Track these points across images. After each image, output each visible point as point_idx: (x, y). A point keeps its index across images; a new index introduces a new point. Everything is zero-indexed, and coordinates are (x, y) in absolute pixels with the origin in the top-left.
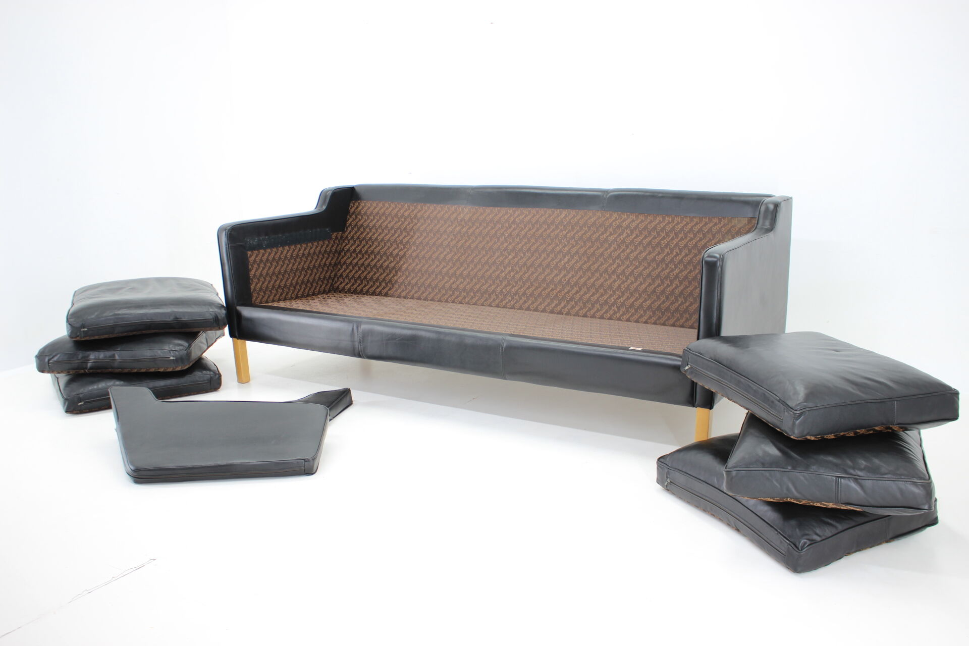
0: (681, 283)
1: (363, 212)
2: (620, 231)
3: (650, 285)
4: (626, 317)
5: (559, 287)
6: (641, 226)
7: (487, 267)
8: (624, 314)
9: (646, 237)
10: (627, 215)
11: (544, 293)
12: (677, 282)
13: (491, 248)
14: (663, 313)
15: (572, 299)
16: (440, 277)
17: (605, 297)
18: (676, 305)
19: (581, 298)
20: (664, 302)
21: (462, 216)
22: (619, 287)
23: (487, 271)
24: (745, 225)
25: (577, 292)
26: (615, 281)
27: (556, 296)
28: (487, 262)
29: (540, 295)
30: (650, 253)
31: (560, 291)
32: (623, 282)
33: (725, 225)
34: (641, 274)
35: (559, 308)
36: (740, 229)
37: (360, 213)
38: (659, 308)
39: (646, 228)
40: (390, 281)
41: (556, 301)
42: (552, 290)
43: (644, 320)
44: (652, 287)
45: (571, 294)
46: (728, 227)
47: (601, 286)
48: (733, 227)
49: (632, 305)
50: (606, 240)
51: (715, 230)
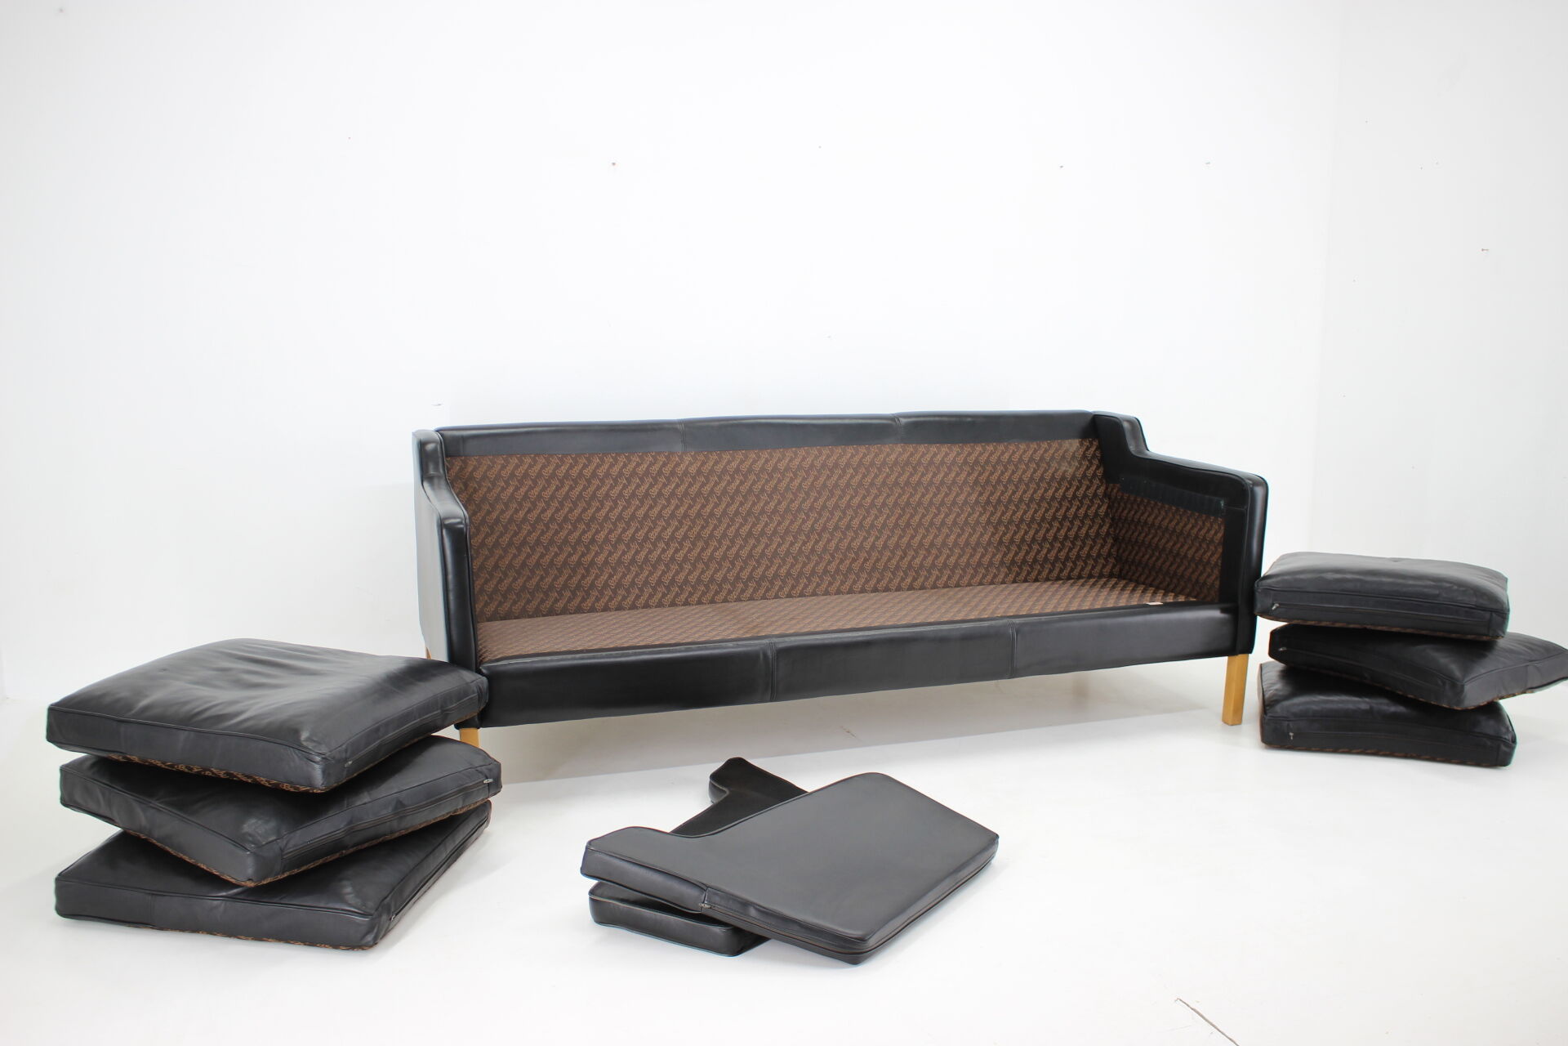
0: (1029, 526)
1: (478, 475)
2: (933, 469)
3: (993, 534)
4: (978, 578)
5: (875, 555)
6: (960, 460)
7: (752, 542)
8: (973, 577)
9: (969, 474)
10: (937, 448)
11: (856, 566)
12: (1024, 527)
13: (749, 513)
14: (1020, 568)
15: (898, 567)
16: (674, 567)
17: (942, 559)
18: (1032, 554)
19: (910, 566)
20: (1016, 554)
21: (683, 467)
22: (956, 544)
23: (754, 547)
24: (1078, 449)
25: (902, 558)
26: (948, 536)
27: (874, 568)
28: (750, 534)
29: (850, 569)
30: (981, 494)
31: (878, 560)
32: (959, 536)
33: (1057, 450)
34: (977, 522)
35: (884, 583)
36: (1074, 453)
37: (471, 477)
38: (1013, 562)
39: (965, 462)
40: (579, 586)
41: (876, 575)
42: (866, 560)
43: (1000, 580)
44: (997, 537)
45: (894, 562)
46: (1061, 452)
47: (932, 544)
48: (1066, 451)
49: (979, 564)
50: (919, 483)
51: (1047, 457)
